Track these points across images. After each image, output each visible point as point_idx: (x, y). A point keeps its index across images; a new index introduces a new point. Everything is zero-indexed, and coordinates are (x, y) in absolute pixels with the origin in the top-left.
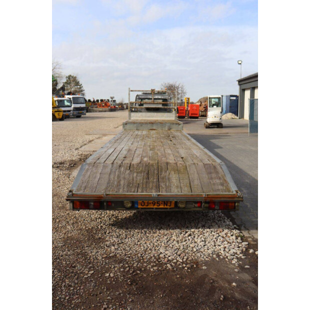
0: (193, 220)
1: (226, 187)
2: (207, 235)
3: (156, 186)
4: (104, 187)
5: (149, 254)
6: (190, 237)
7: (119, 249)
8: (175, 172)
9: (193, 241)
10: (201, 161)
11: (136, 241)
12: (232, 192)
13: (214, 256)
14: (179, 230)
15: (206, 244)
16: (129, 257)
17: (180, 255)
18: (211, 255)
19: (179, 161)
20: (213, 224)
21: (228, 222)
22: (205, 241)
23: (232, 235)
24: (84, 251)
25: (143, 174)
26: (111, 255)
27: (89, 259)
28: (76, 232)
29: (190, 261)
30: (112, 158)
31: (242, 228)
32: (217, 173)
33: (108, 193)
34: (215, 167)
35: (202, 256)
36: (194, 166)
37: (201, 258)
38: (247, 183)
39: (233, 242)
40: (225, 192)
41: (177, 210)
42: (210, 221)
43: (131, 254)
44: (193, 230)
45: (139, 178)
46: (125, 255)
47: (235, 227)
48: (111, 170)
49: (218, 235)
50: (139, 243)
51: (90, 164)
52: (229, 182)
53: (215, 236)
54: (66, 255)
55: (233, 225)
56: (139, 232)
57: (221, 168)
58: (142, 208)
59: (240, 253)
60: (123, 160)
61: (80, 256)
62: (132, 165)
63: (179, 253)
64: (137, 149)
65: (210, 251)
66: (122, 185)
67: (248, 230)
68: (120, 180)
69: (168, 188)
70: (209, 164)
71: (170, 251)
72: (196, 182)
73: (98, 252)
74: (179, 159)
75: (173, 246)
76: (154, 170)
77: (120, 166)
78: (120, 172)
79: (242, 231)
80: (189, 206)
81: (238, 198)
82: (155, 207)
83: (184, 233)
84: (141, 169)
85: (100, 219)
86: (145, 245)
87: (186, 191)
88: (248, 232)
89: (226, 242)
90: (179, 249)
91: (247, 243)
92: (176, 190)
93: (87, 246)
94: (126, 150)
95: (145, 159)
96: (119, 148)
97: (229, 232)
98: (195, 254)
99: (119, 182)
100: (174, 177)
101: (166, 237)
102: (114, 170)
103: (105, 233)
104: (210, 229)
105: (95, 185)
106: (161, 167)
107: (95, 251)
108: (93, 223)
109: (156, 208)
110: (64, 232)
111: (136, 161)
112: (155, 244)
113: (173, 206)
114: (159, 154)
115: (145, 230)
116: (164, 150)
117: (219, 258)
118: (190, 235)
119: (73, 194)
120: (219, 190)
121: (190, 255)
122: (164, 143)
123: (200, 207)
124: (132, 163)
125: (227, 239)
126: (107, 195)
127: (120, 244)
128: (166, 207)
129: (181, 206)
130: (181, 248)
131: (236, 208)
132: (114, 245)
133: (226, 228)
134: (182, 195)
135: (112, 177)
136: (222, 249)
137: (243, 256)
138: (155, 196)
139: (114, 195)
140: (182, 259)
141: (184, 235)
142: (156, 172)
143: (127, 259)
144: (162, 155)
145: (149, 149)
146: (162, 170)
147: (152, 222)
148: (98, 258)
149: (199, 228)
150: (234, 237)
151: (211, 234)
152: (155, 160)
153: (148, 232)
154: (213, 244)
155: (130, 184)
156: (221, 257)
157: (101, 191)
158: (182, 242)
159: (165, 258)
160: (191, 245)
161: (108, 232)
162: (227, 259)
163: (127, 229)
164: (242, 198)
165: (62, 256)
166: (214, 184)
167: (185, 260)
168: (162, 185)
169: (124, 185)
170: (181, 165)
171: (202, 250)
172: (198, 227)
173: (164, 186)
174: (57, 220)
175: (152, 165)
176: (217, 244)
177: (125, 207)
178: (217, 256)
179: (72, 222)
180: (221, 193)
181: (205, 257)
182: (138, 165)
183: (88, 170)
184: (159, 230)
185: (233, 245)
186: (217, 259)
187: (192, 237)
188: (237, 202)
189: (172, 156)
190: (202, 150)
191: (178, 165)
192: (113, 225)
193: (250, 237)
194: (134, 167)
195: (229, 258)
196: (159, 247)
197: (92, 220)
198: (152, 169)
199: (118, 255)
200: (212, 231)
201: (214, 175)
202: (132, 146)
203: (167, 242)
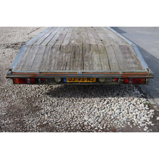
0: (109, 90)
1: (138, 65)
2: (121, 102)
3: (81, 64)
4: (38, 66)
5: (75, 121)
6: (108, 105)
7: (51, 117)
8: (96, 52)
9: (110, 109)
10: (117, 43)
11: (66, 109)
12: (144, 70)
13: (129, 123)
14: (99, 98)
15: (121, 111)
16: (59, 125)
17: (100, 123)
18: (126, 122)
19: (99, 43)
20: (125, 93)
21: (137, 91)
22: (120, 109)
23: (141, 103)
24: (22, 120)
25: (70, 54)
26: (44, 123)
27: (26, 127)
28: (18, 100)
29: (109, 128)
30: (47, 41)
31: (148, 96)
32: (130, 53)
33: (40, 71)
34: (128, 49)
35: (119, 124)
36: (111, 47)
37: (118, 126)
38: (147, 58)
39: (142, 110)
40: (138, 69)
41: (98, 84)
42: (123, 90)
43: (60, 122)
44: (110, 98)
45: (67, 57)
46: (56, 123)
47: (142, 95)
48: (45, 51)
49: (130, 103)
50: (67, 111)
51: (29, 46)
52: (140, 61)
53: (128, 104)
54: (7, 124)
55: (141, 93)
56: (67, 100)
57: (133, 49)
58: (69, 83)
59: (150, 121)
60: (56, 43)
61: (18, 125)
62: (62, 46)
63: (99, 121)
64: (68, 34)
65: (124, 119)
66: (53, 64)
67: (153, 98)
68: (52, 60)
69: (91, 66)
70: (123, 46)
71: (92, 118)
72: (114, 61)
73: (34, 120)
74: (99, 41)
75: (94, 113)
76: (80, 50)
77: (52, 48)
78: (52, 52)
79: (148, 99)
80: (108, 81)
81: (149, 75)
82: (80, 81)
83: (103, 101)
84: (69, 49)
85: (38, 89)
86: (72, 113)
87: (105, 69)
88: (153, 100)
89: (136, 110)
90: (99, 116)
91: (153, 111)
92: (97, 68)
93: (25, 115)
94: (58, 34)
95: (73, 42)
96: (54, 33)
97: (138, 100)
98: (113, 122)
99: (51, 61)
100: (96, 57)
101: (89, 105)
102: (47, 51)
103: (41, 101)
104: (123, 97)
105: (31, 64)
106: (85, 48)
107: (31, 119)
108: (33, 92)
109: (81, 83)
110: (9, 101)
111: (66, 43)
112: (81, 111)
113: (95, 81)
114: (84, 37)
115: (73, 98)
116: (87, 34)
117: (133, 126)
118: (108, 103)
119: (12, 73)
120: (133, 68)
121: (109, 122)
122: (87, 29)
123: (117, 81)
124: (62, 45)
125: (137, 106)
126: (40, 73)
127: (52, 111)
128: (89, 81)
129: (101, 81)
130: (102, 115)
131: (147, 83)
132: (47, 113)
133: (135, 97)
134: (102, 73)
135: (45, 56)
136: (135, 117)
137: (153, 123)
138: (80, 73)
139: (47, 72)
140: (103, 127)
141: (103, 103)
142: (81, 52)
143: (57, 127)
144: (86, 38)
145: (76, 33)
146: (86, 50)
147: (78, 91)
148: (33, 126)
149: (114, 97)
150: (142, 105)
151: (124, 102)
152: (80, 42)
153: (75, 100)
154: (126, 111)
155: (60, 62)
156: (134, 124)
157: (35, 70)
158: (102, 110)
159: (88, 125)
160: (109, 113)
161: (43, 101)
162: (139, 127)
163: (59, 97)
164: (153, 75)
165: (3, 125)
166: (129, 63)
167: (104, 127)
168: (86, 63)
169: (55, 63)
170: (101, 47)
171: (118, 118)
172: (114, 95)
173: (87, 65)
174: (6, 90)
175: (78, 47)
176: (129, 112)
177: (56, 82)
178: (130, 123)
179: (17, 91)
180: (135, 71)
181: (121, 125)
182: (67, 46)
183: (26, 51)
184: (84, 98)
185: (143, 113)
186: (131, 126)
187: (110, 104)
188: (148, 78)
189: (93, 38)
190: (115, 34)
191: (99, 46)
192: (48, 94)
193: (155, 105)
194: (63, 48)
195: (140, 125)
196: (83, 115)
197: (32, 90)
198: (78, 50)
199: (50, 123)
200: (125, 99)
201: (128, 55)
202: (64, 31)
203: (90, 109)
